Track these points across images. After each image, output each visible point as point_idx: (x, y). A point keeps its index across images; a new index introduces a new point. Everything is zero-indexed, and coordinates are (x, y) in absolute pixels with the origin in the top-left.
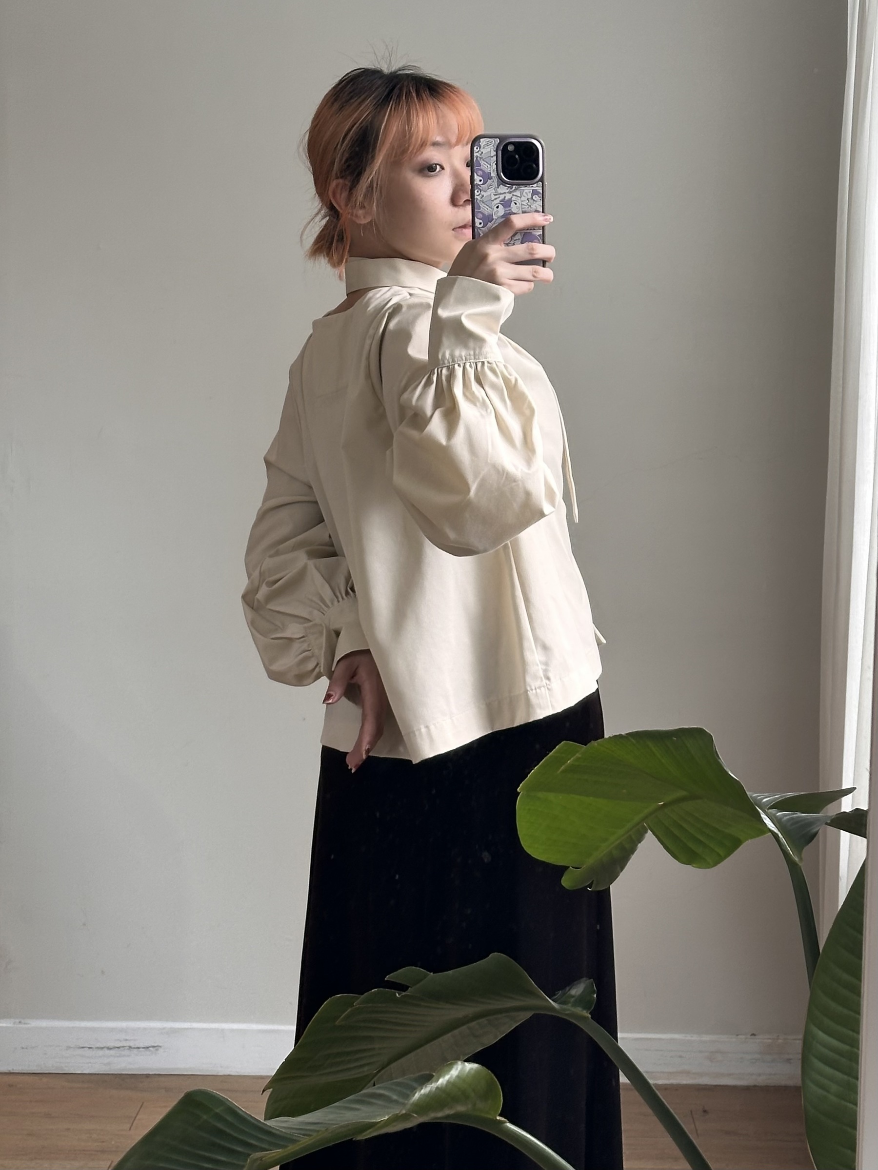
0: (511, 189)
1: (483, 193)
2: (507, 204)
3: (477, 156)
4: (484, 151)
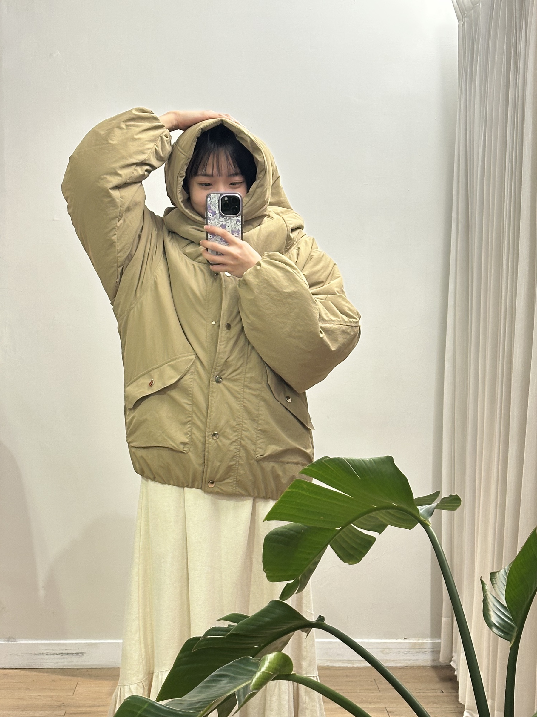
0: (226, 219)
1: (212, 221)
2: (224, 227)
3: (209, 203)
4: (213, 200)
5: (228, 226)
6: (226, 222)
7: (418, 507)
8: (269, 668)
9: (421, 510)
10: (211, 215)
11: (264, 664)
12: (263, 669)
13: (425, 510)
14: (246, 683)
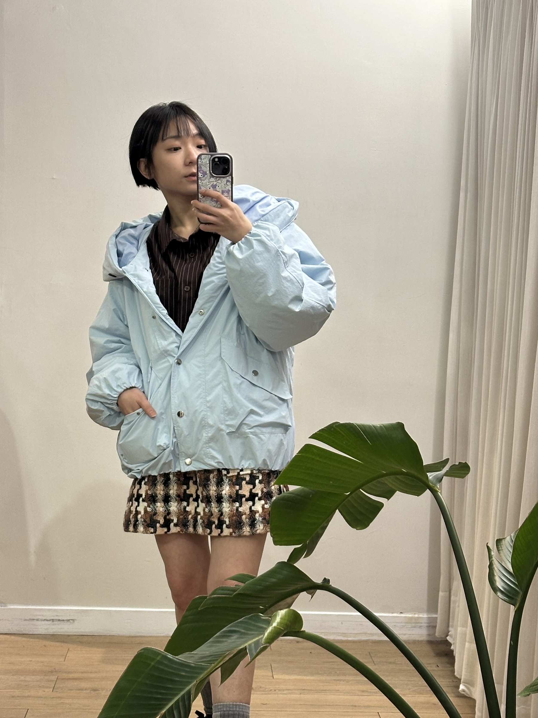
0: (217, 179)
1: (203, 182)
2: (214, 187)
3: (200, 164)
4: (204, 161)
5: (218, 187)
6: (216, 182)
7: (427, 473)
8: (280, 624)
9: (430, 476)
10: (202, 175)
11: (276, 619)
12: (275, 624)
13: (434, 476)
14: (257, 639)
